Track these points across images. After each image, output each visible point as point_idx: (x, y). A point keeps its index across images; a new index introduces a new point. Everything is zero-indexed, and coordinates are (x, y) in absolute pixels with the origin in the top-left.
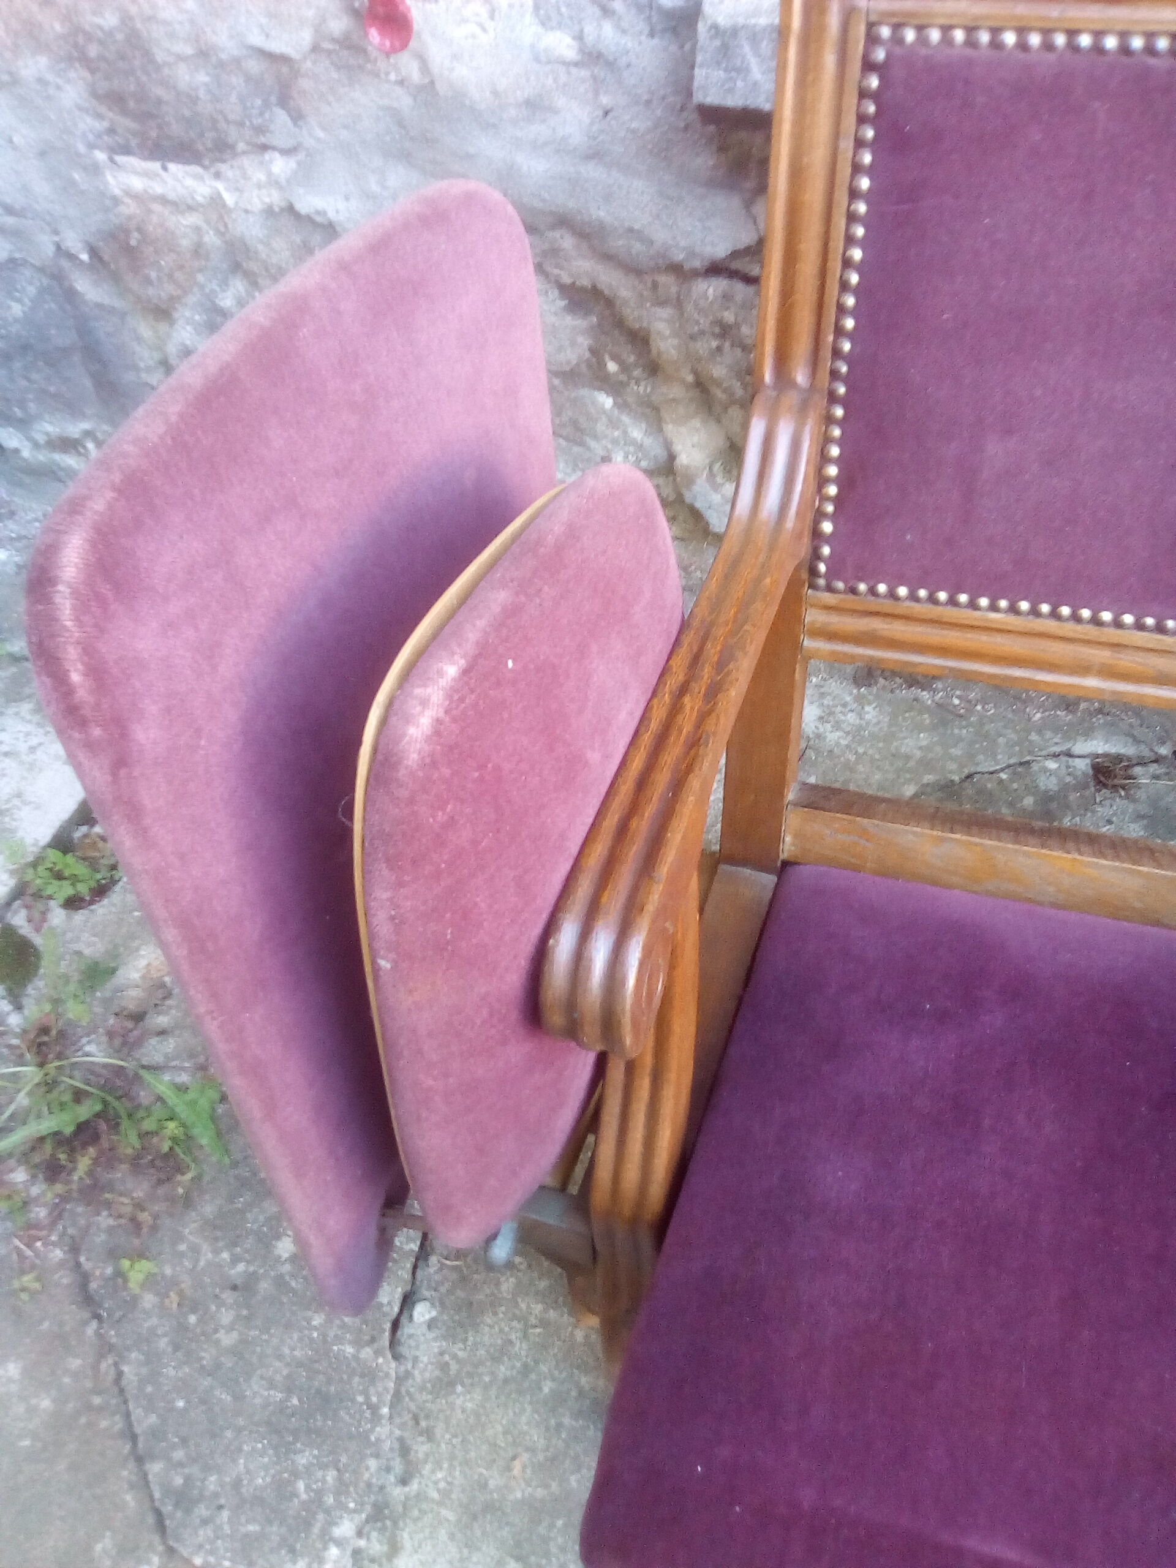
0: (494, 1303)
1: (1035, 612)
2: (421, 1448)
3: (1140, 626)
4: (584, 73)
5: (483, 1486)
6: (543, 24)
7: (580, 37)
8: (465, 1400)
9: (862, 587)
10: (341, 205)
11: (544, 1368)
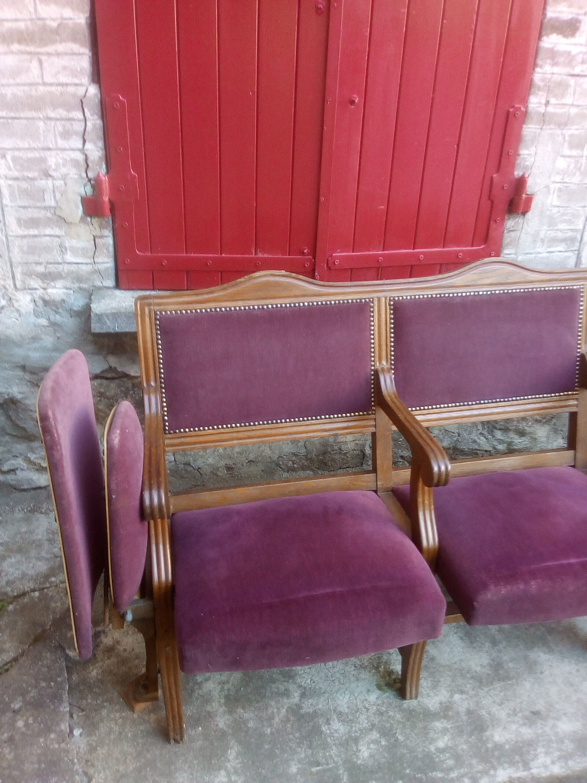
0: (102, 720)
1: (218, 428)
2: (91, 771)
3: (241, 426)
4: (51, 328)
5: (118, 771)
6: (37, 317)
7: (49, 319)
8: (101, 751)
9: (177, 431)
11: (127, 730)
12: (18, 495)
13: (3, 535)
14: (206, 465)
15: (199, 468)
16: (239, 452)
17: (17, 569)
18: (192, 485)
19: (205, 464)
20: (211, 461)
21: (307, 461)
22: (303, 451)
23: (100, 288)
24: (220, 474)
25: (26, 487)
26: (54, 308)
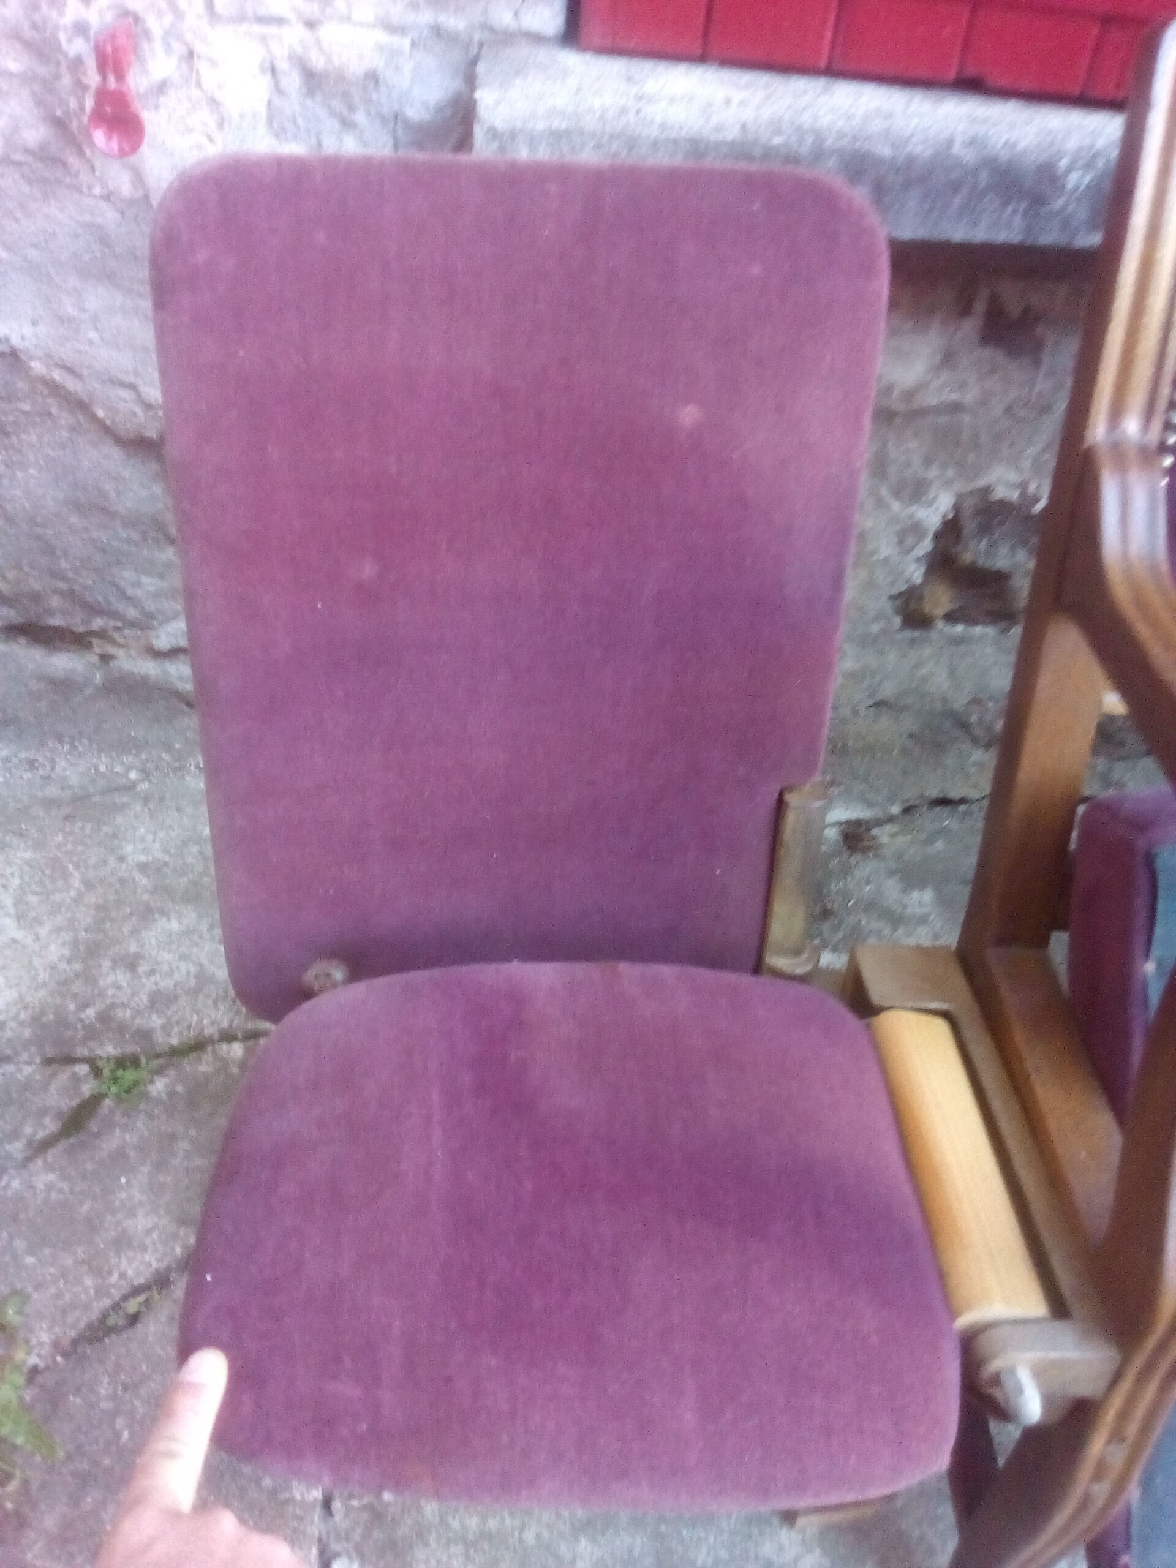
10: (28, 330)
13: (150, 838)
17: (183, 957)
23: (507, 38)
26: (337, 105)
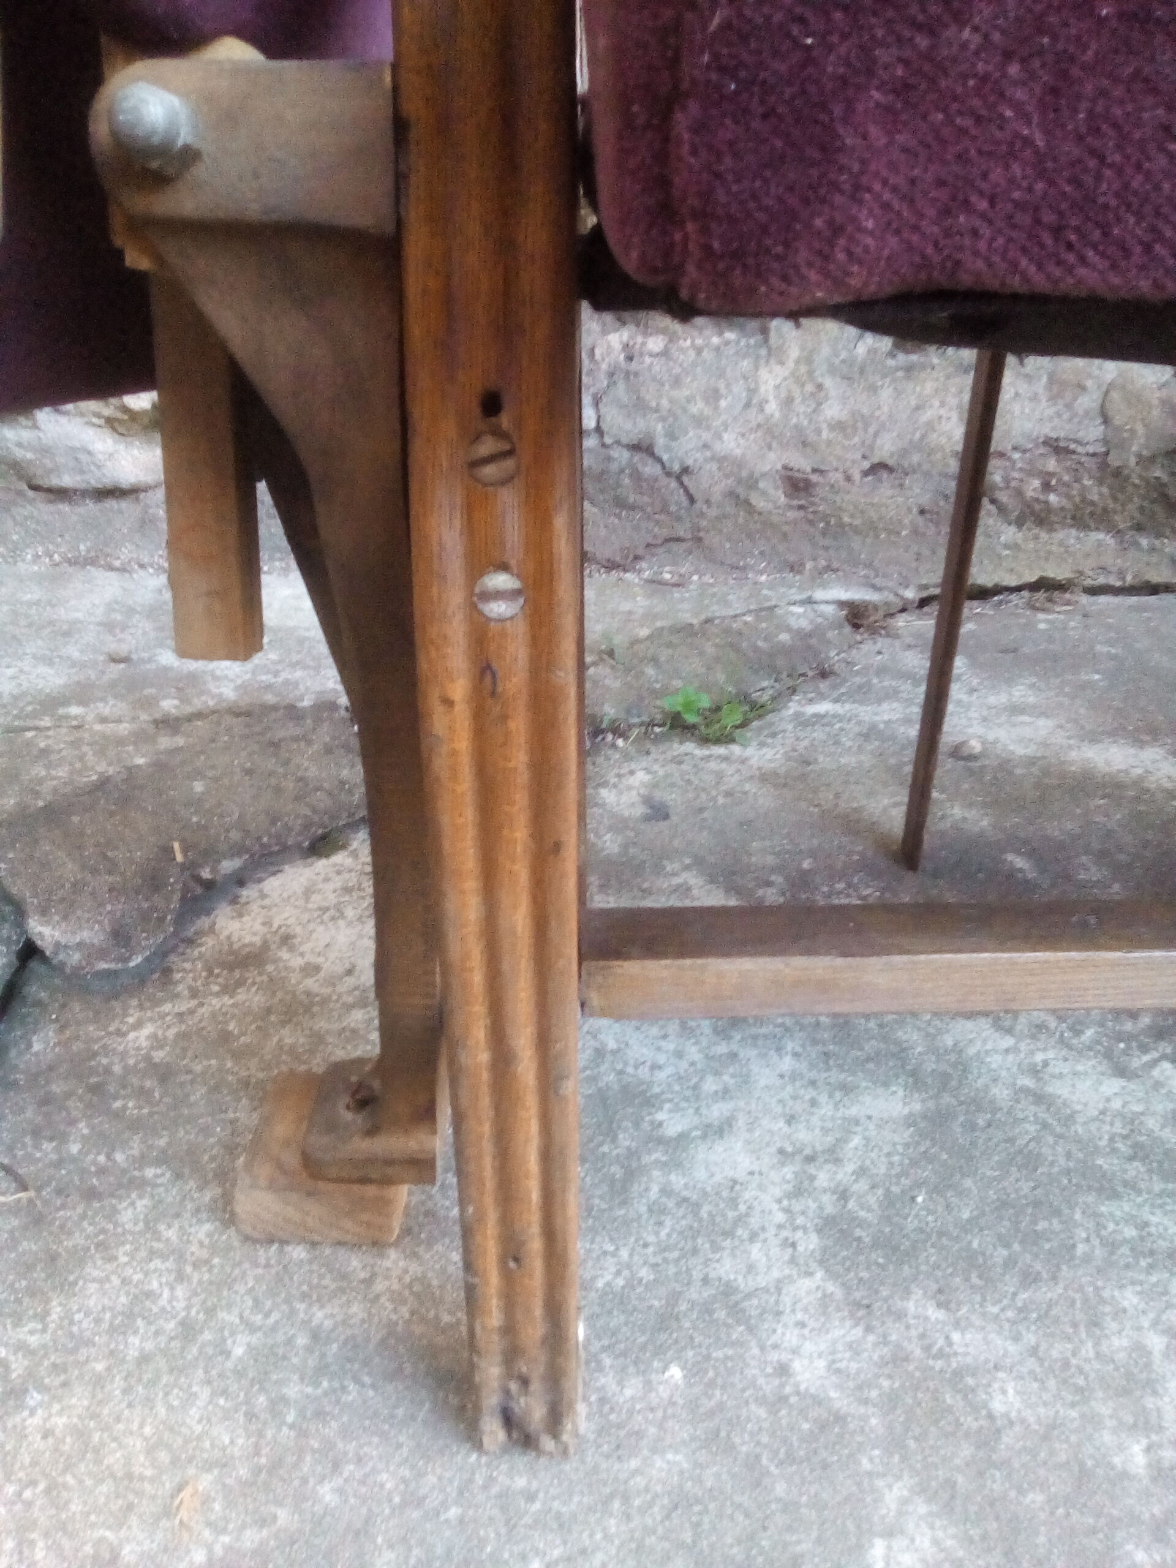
5: (108, 1561)
11: (228, 1317)
12: (42, 510)
14: (713, 458)
15: (686, 470)
16: (840, 422)
18: (655, 537)
19: (708, 454)
20: (731, 443)
21: (1100, 482)
22: (1094, 432)
24: (759, 503)
25: (67, 480)
